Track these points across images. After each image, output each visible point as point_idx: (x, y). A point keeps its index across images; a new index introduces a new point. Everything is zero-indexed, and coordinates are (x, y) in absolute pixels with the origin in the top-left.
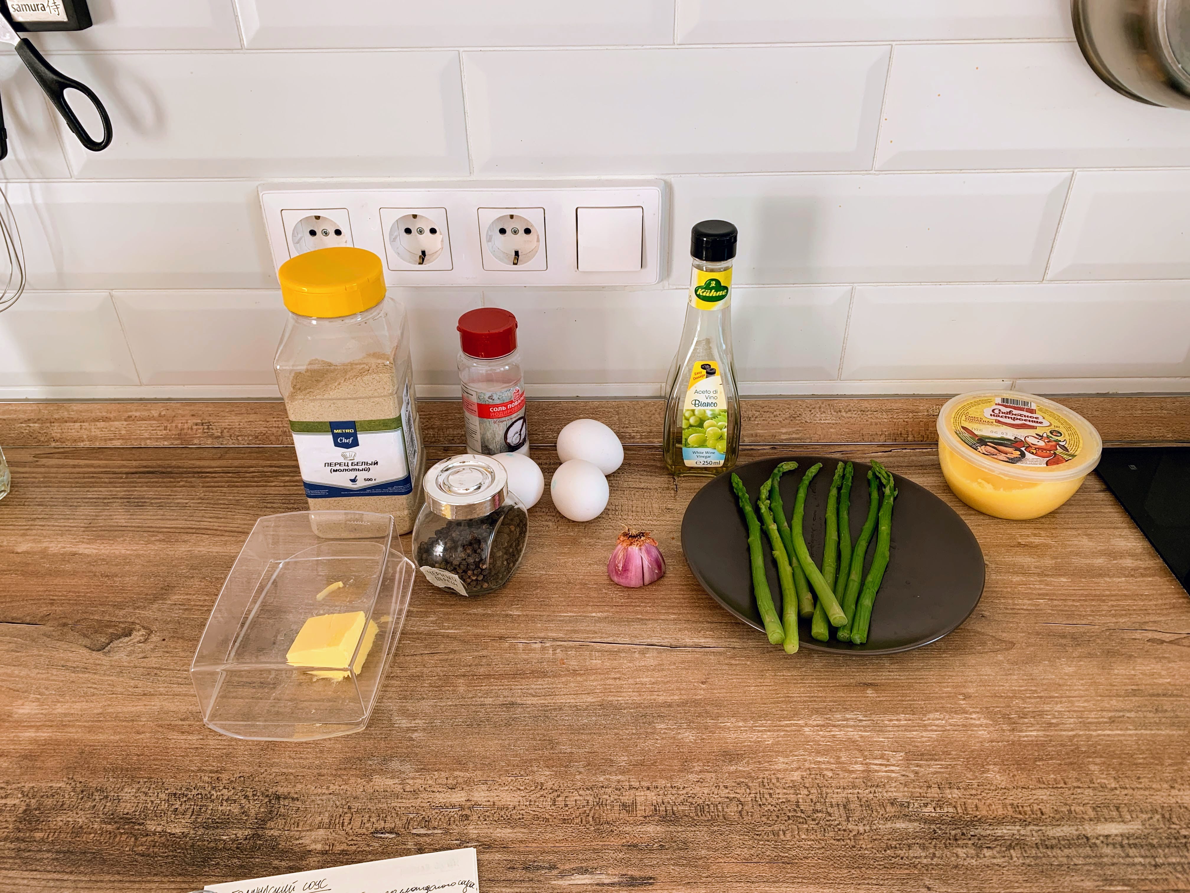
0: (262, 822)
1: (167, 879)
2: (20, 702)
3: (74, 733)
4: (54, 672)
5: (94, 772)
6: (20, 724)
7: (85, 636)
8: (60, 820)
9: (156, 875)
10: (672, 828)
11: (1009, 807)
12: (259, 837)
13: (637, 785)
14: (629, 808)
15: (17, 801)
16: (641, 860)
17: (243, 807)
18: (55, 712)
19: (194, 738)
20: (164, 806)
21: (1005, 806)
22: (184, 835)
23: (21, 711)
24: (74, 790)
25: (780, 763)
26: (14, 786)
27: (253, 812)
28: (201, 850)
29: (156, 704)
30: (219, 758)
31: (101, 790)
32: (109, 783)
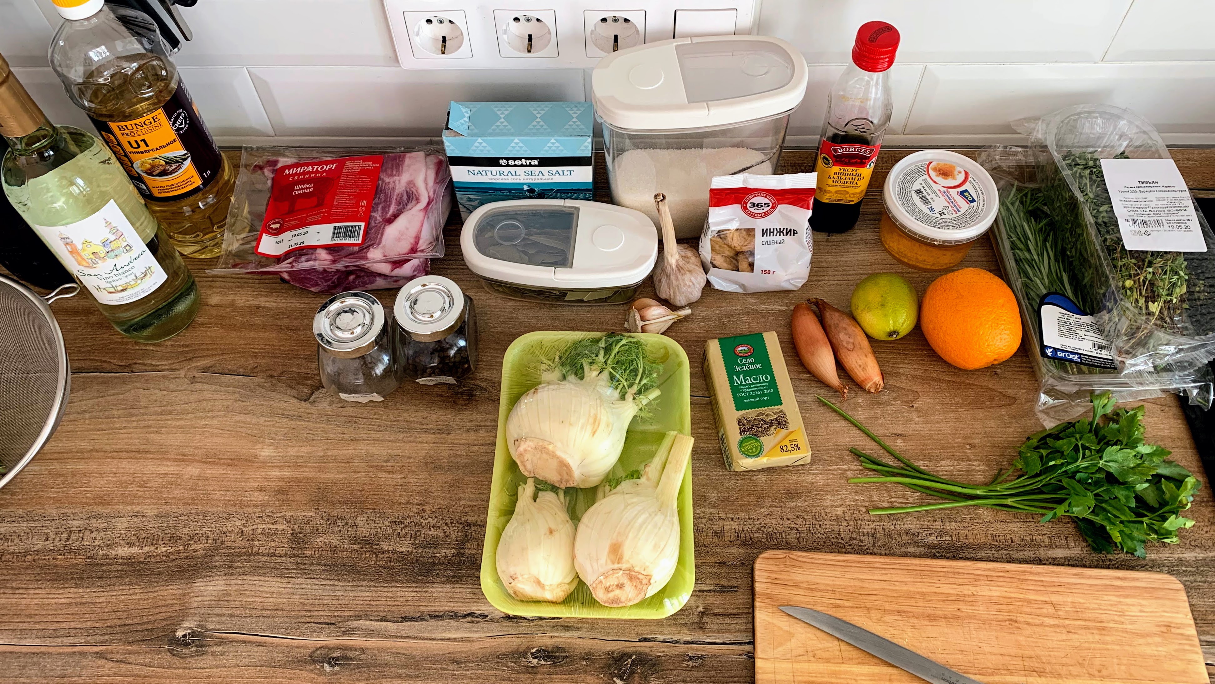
0: (462, 544)
1: (405, 585)
2: (259, 446)
3: (308, 473)
4: (277, 419)
5: (332, 503)
6: (265, 464)
7: (291, 387)
8: (320, 541)
9: (397, 582)
10: (750, 551)
11: (990, 537)
12: (462, 555)
13: (724, 516)
14: (719, 534)
15: (284, 527)
16: (728, 574)
17: (445, 532)
18: (289, 454)
19: (398, 477)
20: (390, 531)
21: (986, 535)
22: (410, 553)
23: (263, 454)
24: (322, 517)
25: (828, 500)
26: (279, 515)
27: (453, 536)
28: (424, 564)
29: (363, 448)
30: (420, 493)
31: (341, 518)
32: (346, 512)
